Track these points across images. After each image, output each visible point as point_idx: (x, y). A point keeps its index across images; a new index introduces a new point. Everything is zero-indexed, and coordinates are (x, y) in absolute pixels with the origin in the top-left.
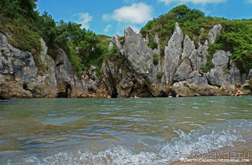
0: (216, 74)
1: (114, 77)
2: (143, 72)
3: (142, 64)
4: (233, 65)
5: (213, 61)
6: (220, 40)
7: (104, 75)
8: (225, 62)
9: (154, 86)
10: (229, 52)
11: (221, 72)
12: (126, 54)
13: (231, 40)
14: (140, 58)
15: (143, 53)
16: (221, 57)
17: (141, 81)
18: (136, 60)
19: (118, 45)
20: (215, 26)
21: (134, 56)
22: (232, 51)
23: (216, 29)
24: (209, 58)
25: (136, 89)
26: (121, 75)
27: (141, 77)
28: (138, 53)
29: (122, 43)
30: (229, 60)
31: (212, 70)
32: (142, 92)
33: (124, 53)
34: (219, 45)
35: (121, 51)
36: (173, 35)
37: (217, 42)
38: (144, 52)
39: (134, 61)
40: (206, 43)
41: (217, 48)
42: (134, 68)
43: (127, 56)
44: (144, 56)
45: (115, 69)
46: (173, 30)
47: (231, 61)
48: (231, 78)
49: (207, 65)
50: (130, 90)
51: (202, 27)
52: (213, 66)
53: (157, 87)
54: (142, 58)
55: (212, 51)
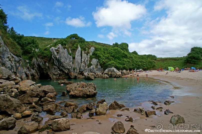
0: (93, 68)
1: (42, 67)
2: (68, 67)
3: (68, 64)
4: (99, 65)
5: (91, 62)
6: (94, 54)
7: (35, 66)
8: (96, 64)
9: (72, 74)
10: (97, 59)
11: (94, 67)
12: (59, 58)
13: (99, 55)
14: (67, 61)
15: (68, 59)
16: (94, 61)
17: (66, 71)
18: (65, 62)
19: (56, 53)
20: (92, 48)
21: (64, 60)
22: (98, 59)
23: (92, 49)
24: (90, 61)
25: (61, 75)
26: (49, 67)
27: (67, 70)
28: (66, 59)
29: (57, 53)
30: (97, 63)
31: (91, 66)
32: (64, 76)
33: (58, 58)
34: (94, 56)
35: (57, 57)
36: (77, 50)
37: (93, 55)
38: (69, 58)
39: (64, 62)
40: (89, 55)
41: (93, 58)
42: (64, 66)
43: (60, 59)
44: (69, 60)
46: (77, 48)
47: (98, 63)
48: (98, 70)
49: (89, 64)
50: (58, 75)
51: (87, 47)
52: (92, 65)
53: (73, 74)
54: (68, 61)
55: (91, 58)
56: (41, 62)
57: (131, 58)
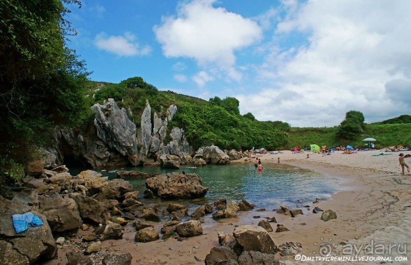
0: (174, 146)
1: (71, 143)
2: (129, 145)
3: (128, 138)
4: (185, 139)
5: (171, 135)
6: (175, 118)
8: (179, 137)
9: (135, 157)
10: (182, 129)
11: (177, 144)
12: (111, 126)
13: (185, 121)
14: (126, 132)
15: (128, 128)
16: (177, 132)
17: (124, 152)
18: (123, 134)
19: (103, 116)
20: (172, 106)
21: (120, 130)
22: (185, 130)
23: (173, 109)
24: (168, 132)
25: (113, 159)
26: (84, 143)
27: (125, 149)
28: (124, 127)
29: (107, 116)
30: (183, 135)
31: (171, 142)
32: (119, 162)
33: (109, 125)
34: (175, 123)
35: (106, 123)
36: (145, 111)
37: (174, 120)
38: (130, 127)
39: (121, 134)
40: (166, 120)
41: (174, 125)
42: (120, 141)
43: (113, 129)
44: (130, 131)
45: (70, 135)
46: (144, 105)
47: (184, 136)
48: (183, 149)
49: (167, 137)
50: (107, 160)
51: (162, 105)
52: (171, 140)
53: (137, 158)
54: (127, 132)
55: (170, 127)
56: (66, 133)
57: (245, 127)
